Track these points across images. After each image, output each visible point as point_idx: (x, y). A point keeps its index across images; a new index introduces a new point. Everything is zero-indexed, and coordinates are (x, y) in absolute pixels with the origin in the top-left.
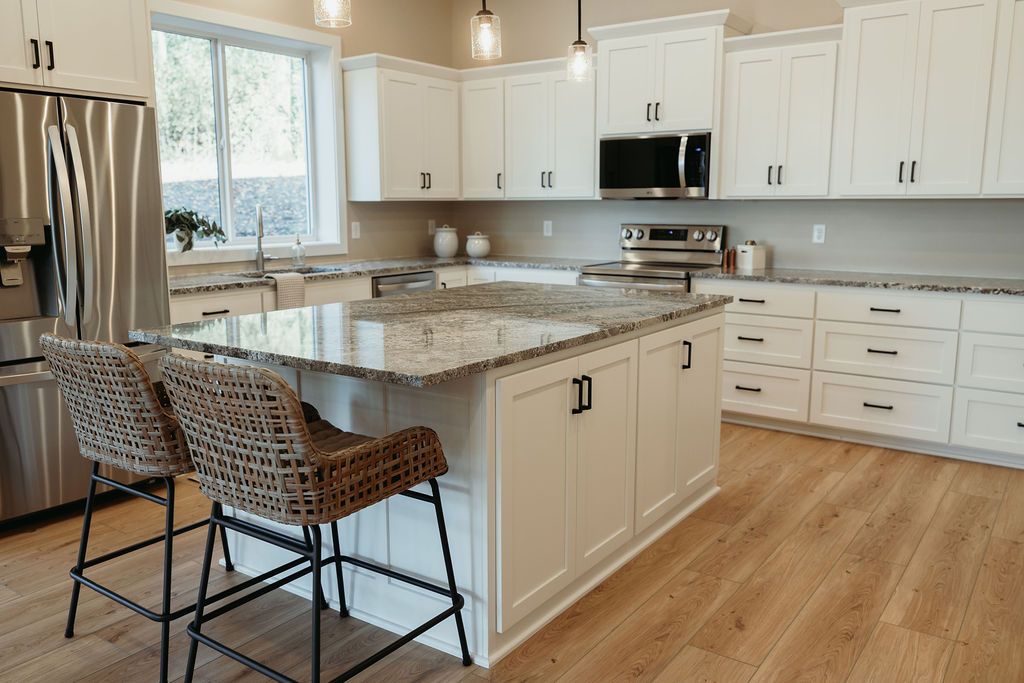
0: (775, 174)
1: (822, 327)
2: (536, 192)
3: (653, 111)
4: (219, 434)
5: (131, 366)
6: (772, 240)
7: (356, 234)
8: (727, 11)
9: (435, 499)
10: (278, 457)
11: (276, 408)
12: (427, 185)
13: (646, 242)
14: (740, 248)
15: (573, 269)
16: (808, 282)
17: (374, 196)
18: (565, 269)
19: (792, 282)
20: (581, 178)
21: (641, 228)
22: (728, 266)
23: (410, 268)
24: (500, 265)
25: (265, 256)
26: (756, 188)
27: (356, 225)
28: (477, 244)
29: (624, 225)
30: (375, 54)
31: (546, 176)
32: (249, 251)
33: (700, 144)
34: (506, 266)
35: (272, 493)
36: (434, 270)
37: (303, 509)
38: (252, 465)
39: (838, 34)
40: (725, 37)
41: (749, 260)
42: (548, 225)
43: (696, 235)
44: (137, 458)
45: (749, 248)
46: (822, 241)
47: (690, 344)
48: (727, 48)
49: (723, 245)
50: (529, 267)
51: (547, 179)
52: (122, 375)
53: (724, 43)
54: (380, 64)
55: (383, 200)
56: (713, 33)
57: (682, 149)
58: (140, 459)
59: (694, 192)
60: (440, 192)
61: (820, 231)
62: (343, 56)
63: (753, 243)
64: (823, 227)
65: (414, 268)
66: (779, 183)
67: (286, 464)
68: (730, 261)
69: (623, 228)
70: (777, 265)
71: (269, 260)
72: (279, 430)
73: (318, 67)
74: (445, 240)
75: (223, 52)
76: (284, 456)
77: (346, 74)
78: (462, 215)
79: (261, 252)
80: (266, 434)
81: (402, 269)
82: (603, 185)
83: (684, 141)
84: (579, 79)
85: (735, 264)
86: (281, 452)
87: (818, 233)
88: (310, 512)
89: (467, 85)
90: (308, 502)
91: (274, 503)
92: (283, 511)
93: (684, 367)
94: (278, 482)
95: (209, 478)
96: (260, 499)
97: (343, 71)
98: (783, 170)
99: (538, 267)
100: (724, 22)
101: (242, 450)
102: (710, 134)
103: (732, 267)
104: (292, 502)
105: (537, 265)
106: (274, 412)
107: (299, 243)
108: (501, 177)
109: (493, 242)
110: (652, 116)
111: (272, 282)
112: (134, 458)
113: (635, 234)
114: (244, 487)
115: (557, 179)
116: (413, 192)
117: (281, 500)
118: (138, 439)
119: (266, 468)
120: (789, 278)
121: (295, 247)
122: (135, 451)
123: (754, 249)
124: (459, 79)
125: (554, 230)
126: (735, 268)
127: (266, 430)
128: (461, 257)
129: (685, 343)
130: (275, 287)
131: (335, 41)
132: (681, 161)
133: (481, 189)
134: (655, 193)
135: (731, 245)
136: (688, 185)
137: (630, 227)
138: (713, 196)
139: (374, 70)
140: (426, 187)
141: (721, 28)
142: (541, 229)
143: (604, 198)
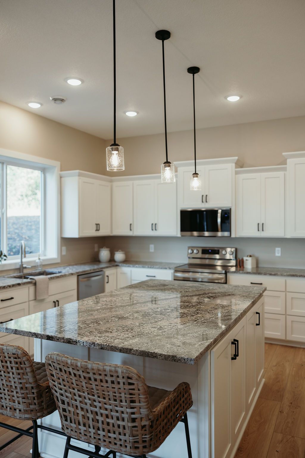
0: (261, 227)
1: (289, 295)
2: (149, 232)
3: (205, 199)
4: (87, 401)
5: (24, 359)
6: (257, 254)
7: (64, 253)
8: (237, 158)
9: (186, 420)
10: (129, 416)
11: (134, 389)
12: (98, 229)
13: (200, 255)
14: (245, 258)
15: (170, 268)
16: (282, 275)
17: (76, 235)
18: (166, 268)
19: (275, 275)
21: (198, 249)
22: (240, 267)
23: (94, 270)
24: (133, 267)
25: (24, 266)
26: (253, 233)
27: (64, 248)
28: (119, 256)
29: (189, 248)
30: (78, 171)
31: (154, 226)
32: (16, 264)
33: (227, 213)
34: (137, 267)
35: (122, 437)
36: (104, 270)
37: (141, 446)
38: (109, 420)
39: (285, 169)
40: (236, 168)
41: (249, 264)
42: (152, 248)
43: (224, 252)
44: (18, 411)
45: (250, 259)
46: (279, 255)
47: (259, 313)
48: (237, 173)
49: (236, 257)
50: (148, 267)
51: (154, 227)
52: (17, 363)
53: (236, 171)
54: (80, 175)
55: (80, 237)
56: (231, 166)
57: (219, 215)
58: (20, 410)
60: (103, 232)
61: (278, 250)
62: (61, 171)
63: (250, 256)
64: (280, 249)
65: (96, 269)
66: (263, 230)
67: (134, 420)
68: (240, 264)
69: (189, 249)
70: (260, 265)
71: (25, 268)
72: (133, 401)
73: (48, 176)
74: (104, 254)
75: (6, 168)
76: (133, 416)
77: (63, 179)
79: (22, 265)
80: (124, 404)
81: (90, 270)
82: (182, 230)
83: (220, 211)
84: (195, 190)
85: (243, 266)
86: (133, 413)
87: (278, 252)
88: (144, 447)
89: (115, 184)
90: (144, 441)
91: (122, 443)
92: (128, 447)
93: (257, 325)
94: (127, 431)
95: (73, 425)
96: (112, 440)
97: (61, 177)
98: (264, 225)
99: (153, 268)
100: (235, 162)
101: (103, 411)
102: (231, 209)
103: (242, 267)
104: (135, 442)
105: (152, 266)
106: (131, 391)
107: (39, 259)
108: (132, 225)
109: (127, 254)
110: (204, 200)
111: (34, 281)
112: (15, 410)
113: (195, 251)
114: (101, 432)
115: (159, 227)
116: (91, 233)
117: (128, 441)
118: (20, 399)
119: (120, 423)
120: (273, 273)
121: (37, 261)
122: (16, 405)
123: (252, 259)
124: (111, 181)
125: (155, 249)
126: (243, 267)
127: (124, 401)
128: (112, 261)
129: (257, 313)
130: (35, 284)
131: (57, 164)
132: (219, 220)
133: (121, 231)
134: (206, 234)
135: (240, 257)
136: (222, 230)
137: (192, 248)
138: (233, 236)
139: (77, 178)
140: (97, 230)
141: (234, 165)
142: (149, 249)
143: (182, 236)
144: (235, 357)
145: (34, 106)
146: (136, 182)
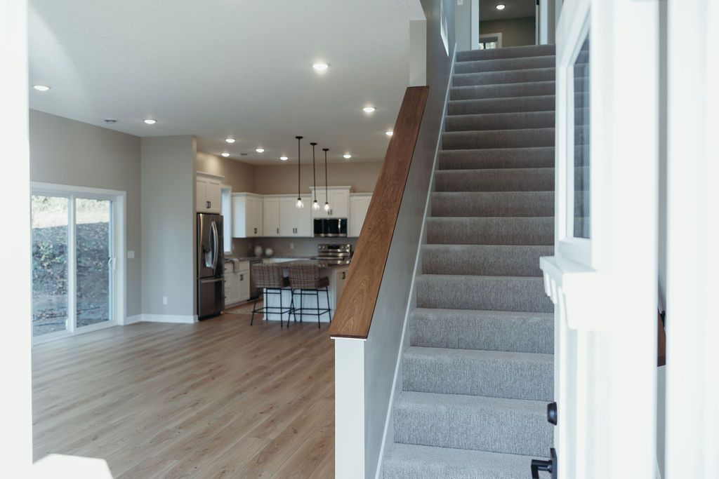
2: (291, 234)
8: (350, 186)
9: (327, 291)
13: (326, 249)
20: (307, 231)
21: (325, 245)
24: (280, 257)
28: (269, 252)
29: (319, 245)
30: (245, 193)
33: (344, 222)
34: (282, 257)
36: (261, 260)
40: (351, 192)
42: (292, 246)
43: (343, 247)
48: (351, 196)
49: (350, 250)
51: (295, 230)
54: (247, 195)
55: (246, 237)
56: (347, 192)
57: (339, 223)
59: (341, 235)
60: (259, 234)
62: (233, 192)
73: (224, 196)
74: (258, 250)
77: (234, 198)
78: (265, 242)
82: (315, 233)
83: (340, 220)
89: (266, 200)
97: (232, 196)
100: (349, 189)
102: (347, 219)
108: (279, 229)
109: (274, 250)
110: (330, 213)
113: (323, 247)
115: (299, 230)
116: (252, 235)
124: (263, 198)
125: (294, 247)
128: (264, 255)
131: (230, 187)
132: (339, 226)
133: (271, 233)
134: (330, 235)
135: (352, 250)
136: (342, 232)
137: (322, 245)
138: (348, 236)
139: (244, 197)
140: (256, 233)
141: (349, 191)
142: (289, 246)
143: (315, 237)
144: (344, 278)
145: (226, 155)
146: (282, 199)
